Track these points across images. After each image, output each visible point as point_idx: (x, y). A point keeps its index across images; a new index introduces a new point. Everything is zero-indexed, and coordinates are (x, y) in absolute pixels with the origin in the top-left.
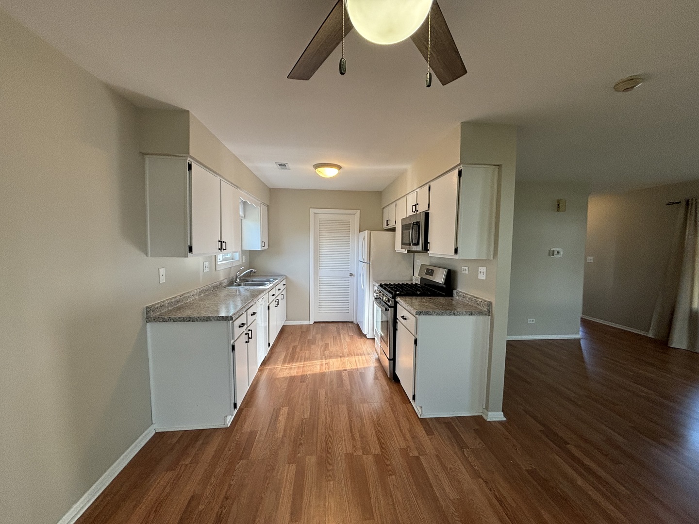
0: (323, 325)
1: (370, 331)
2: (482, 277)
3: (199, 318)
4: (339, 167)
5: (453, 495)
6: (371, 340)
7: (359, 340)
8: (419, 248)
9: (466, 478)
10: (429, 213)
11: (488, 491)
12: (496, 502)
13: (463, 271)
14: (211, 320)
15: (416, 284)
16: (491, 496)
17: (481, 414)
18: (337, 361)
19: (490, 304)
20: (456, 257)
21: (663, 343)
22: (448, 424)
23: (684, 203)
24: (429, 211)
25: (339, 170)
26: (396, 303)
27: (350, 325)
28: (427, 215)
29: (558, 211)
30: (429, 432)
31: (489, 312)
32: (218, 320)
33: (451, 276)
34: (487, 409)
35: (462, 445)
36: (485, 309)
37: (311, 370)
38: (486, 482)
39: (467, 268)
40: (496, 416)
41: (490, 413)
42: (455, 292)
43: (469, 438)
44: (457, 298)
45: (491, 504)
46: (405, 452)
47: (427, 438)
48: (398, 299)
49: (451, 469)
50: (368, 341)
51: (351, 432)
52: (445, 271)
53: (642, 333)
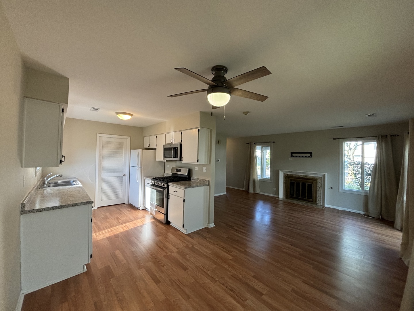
0: (106, 208)
1: (142, 206)
2: (205, 171)
3: (69, 205)
4: (131, 115)
5: (210, 252)
6: (143, 210)
7: (135, 211)
8: (178, 159)
9: (211, 246)
10: (182, 144)
11: (219, 247)
12: (222, 248)
13: (195, 170)
14: (78, 205)
15: (170, 176)
16: (220, 248)
17: (207, 226)
18: (131, 224)
19: (209, 181)
20: (198, 163)
21: (247, 191)
22: (197, 233)
23: (250, 143)
24: (182, 143)
25: (131, 116)
26: (168, 186)
27: (124, 205)
28: (181, 145)
29: (218, 144)
30: (192, 238)
31: (209, 184)
32: (83, 204)
33: (190, 171)
34: (209, 223)
35: (205, 238)
36: (207, 183)
37: (118, 231)
38: (217, 245)
39: (197, 168)
40: (212, 225)
41: (210, 225)
42: (192, 178)
43: (206, 235)
44: (193, 180)
45: (221, 250)
46: (187, 247)
47: (192, 240)
48: (170, 184)
49: (205, 245)
50: (141, 211)
51: (160, 248)
52: (188, 170)
53: (241, 189)
